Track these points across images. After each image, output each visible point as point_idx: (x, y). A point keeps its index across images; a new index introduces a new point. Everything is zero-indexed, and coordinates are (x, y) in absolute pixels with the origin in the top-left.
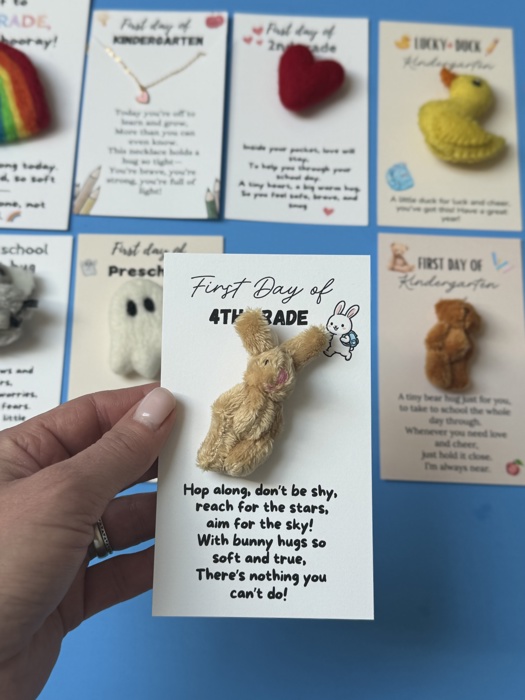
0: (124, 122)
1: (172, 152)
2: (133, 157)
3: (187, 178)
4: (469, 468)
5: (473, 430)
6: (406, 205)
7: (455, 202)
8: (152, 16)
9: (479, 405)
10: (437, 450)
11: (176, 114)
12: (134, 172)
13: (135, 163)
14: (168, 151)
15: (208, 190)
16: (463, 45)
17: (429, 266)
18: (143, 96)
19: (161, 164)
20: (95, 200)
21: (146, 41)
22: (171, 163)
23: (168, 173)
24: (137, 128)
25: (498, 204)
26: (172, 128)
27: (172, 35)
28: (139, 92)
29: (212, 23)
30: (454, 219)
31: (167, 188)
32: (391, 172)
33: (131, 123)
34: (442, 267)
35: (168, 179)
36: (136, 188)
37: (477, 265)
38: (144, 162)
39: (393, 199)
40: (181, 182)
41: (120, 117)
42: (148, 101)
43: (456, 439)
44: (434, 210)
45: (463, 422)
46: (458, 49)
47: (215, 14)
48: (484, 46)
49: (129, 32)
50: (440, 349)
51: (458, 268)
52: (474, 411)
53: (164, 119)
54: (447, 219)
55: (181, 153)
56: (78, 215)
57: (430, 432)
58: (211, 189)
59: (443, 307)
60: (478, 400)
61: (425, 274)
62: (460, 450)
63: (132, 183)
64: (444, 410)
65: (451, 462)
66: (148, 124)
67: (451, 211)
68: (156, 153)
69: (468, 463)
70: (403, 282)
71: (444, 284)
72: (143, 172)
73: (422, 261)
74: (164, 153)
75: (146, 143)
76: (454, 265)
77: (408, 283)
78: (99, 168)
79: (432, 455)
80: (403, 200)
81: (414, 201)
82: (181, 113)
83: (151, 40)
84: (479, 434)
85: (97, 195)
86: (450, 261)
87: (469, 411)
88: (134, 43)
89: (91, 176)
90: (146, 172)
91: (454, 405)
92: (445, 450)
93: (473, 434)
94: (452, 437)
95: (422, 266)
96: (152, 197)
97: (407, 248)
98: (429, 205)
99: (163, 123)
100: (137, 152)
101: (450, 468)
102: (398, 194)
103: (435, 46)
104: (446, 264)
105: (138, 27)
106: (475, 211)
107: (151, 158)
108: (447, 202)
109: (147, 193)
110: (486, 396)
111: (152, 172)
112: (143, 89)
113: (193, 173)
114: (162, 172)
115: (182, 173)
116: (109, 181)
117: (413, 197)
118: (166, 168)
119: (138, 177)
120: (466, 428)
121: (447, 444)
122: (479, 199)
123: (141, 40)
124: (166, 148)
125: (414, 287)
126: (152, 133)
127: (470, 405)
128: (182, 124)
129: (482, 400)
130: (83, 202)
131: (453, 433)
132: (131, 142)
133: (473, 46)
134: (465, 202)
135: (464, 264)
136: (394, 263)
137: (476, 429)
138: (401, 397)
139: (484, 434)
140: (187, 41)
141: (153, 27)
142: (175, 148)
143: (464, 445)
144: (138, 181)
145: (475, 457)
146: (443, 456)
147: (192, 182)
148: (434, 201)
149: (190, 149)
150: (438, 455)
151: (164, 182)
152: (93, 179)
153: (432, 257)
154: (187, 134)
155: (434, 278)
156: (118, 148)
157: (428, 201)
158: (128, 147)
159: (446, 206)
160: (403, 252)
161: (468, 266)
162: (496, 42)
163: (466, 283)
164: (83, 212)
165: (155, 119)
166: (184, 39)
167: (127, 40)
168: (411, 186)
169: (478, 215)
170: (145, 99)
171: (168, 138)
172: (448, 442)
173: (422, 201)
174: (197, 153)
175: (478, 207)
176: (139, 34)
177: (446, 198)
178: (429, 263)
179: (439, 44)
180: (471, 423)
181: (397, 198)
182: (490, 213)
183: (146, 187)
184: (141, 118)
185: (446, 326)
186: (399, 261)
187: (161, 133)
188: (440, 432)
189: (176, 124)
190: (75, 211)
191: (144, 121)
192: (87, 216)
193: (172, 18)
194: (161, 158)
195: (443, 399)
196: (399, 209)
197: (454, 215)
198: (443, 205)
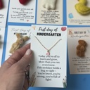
31: (53, 79)
37: (85, 32)
59: (80, 41)
61: (75, 35)
76: (81, 33)
105: (44, 30)
118: (52, 73)
123: (45, 34)
155: (77, 35)
178: (76, 33)
198: (79, 21)
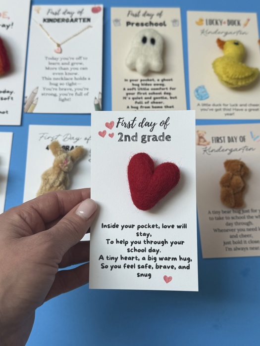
0: (50, 64)
1: (76, 79)
2: (55, 82)
3: (84, 92)
4: (249, 248)
5: (249, 227)
6: (206, 107)
7: (231, 105)
8: (63, 8)
9: (251, 214)
10: (231, 240)
11: (77, 59)
12: (56, 89)
13: (56, 85)
14: (74, 78)
15: (96, 98)
16: (231, 22)
17: (218, 141)
18: (58, 50)
19: (70, 85)
20: (35, 105)
21: (61, 20)
22: (75, 84)
23: (74, 90)
24: (57, 66)
25: (254, 105)
26: (75, 66)
27: (74, 17)
28: (56, 47)
29: (95, 11)
30: (231, 114)
31: (74, 98)
32: (197, 91)
33: (54, 64)
34: (224, 142)
35: (74, 93)
36: (57, 98)
37: (243, 139)
38: (61, 84)
39: (199, 105)
40: (81, 94)
41: (48, 61)
42: (61, 52)
43: (240, 233)
44: (220, 109)
45: (244, 224)
46: (229, 25)
47: (97, 6)
48: (242, 23)
49: (51, 16)
50: (228, 187)
51: (233, 141)
52: (249, 217)
53: (71, 61)
54: (228, 114)
55: (81, 79)
56: (27, 113)
57: (227, 231)
58: (97, 98)
59: (229, 164)
60: (250, 211)
61: (216, 146)
62: (243, 239)
63: (55, 95)
64: (233, 218)
65: (239, 246)
66: (63, 64)
67: (229, 110)
68: (67, 79)
69: (249, 246)
70: (205, 151)
71: (226, 150)
72: (60, 89)
73: (214, 139)
74: (71, 79)
75: (62, 74)
76: (231, 140)
77: (208, 151)
78: (37, 88)
79: (229, 243)
80: (204, 105)
81: (209, 105)
82: (80, 58)
83: (63, 20)
84: (253, 229)
85: (37, 102)
86: (229, 137)
87: (246, 217)
88: (54, 22)
89: (33, 92)
90: (62, 89)
91: (238, 215)
92: (236, 240)
93: (249, 230)
94: (238, 232)
95: (214, 141)
96: (66, 102)
97: (205, 133)
98: (217, 107)
99: (70, 64)
100: (57, 79)
101: (239, 249)
102: (201, 102)
103: (217, 23)
104: (226, 139)
105: (56, 14)
106: (242, 110)
107: (65, 82)
108: (227, 105)
109: (63, 101)
110: (255, 209)
111: (65, 90)
112: (59, 45)
113: (87, 89)
114: (71, 89)
115: (81, 89)
116: (43, 94)
117: (209, 103)
118: (73, 87)
119: (58, 92)
120: (245, 227)
121: (236, 236)
122: (244, 103)
123: (58, 20)
124: (73, 76)
125: (211, 153)
126: (65, 69)
127: (246, 214)
128: (81, 64)
129: (253, 211)
130: (29, 106)
131: (239, 230)
132: (54, 74)
133: (237, 23)
134: (237, 105)
135: (236, 139)
136: (199, 141)
137: (251, 227)
138: (209, 212)
139: (255, 229)
140: (82, 20)
141: (64, 13)
142: (77, 77)
143: (245, 236)
144: (58, 94)
145: (252, 242)
146: (234, 243)
147: (87, 94)
148: (220, 105)
149: (85, 77)
150: (232, 243)
151: (72, 95)
152: (34, 94)
153: (219, 136)
154: (84, 69)
155: (221, 147)
156: (47, 77)
157: (217, 105)
158: (52, 77)
159: (226, 107)
160: (203, 135)
161: (238, 139)
162: (248, 20)
163: (238, 149)
164: (29, 111)
165: (66, 61)
166: (80, 19)
167: (50, 20)
168: (208, 98)
169: (244, 111)
170: (60, 51)
171: (73, 71)
172: (237, 235)
173: (214, 105)
174: (89, 79)
175: (244, 108)
176: (57, 17)
177: (226, 103)
178: (218, 140)
179: (219, 22)
180: (248, 224)
181: (201, 104)
182: (250, 110)
183: (63, 97)
184: (59, 61)
185: (231, 174)
186: (202, 140)
187: (70, 69)
188: (232, 230)
189: (77, 64)
190: (25, 111)
191: (61, 62)
192: (32, 113)
193: (74, 8)
194: (70, 82)
195: (232, 212)
196: (202, 110)
197: (231, 112)
198: (225, 107)
